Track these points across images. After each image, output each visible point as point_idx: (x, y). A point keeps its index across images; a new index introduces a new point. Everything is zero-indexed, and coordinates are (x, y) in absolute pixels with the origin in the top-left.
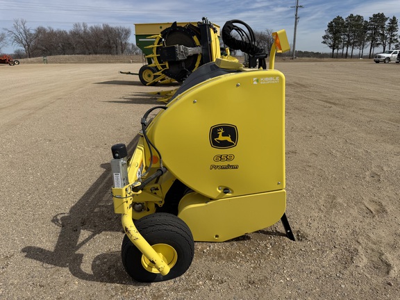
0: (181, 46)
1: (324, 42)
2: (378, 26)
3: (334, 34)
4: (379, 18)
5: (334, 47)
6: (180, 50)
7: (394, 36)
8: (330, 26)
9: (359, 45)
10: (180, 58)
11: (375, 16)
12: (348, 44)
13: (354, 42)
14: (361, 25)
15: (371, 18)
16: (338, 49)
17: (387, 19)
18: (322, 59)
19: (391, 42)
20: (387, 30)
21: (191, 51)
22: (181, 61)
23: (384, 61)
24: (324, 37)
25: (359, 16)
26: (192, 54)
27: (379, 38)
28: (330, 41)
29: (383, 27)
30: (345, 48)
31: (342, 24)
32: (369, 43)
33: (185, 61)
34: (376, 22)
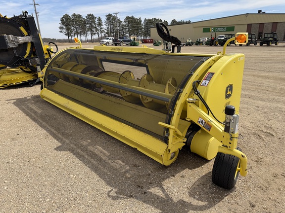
0: (10, 36)
1: (61, 32)
2: (92, 22)
3: (66, 26)
4: (91, 17)
5: (68, 35)
6: (9, 39)
7: (102, 28)
8: (62, 20)
9: (84, 34)
10: (11, 46)
11: (89, 15)
12: (77, 33)
13: (80, 32)
14: (82, 20)
15: (87, 17)
16: (72, 36)
17: (96, 18)
18: (63, 44)
19: (101, 32)
20: (97, 25)
21: (21, 39)
22: (12, 49)
23: (106, 44)
24: (60, 28)
25: (79, 15)
26: (22, 42)
27: (94, 29)
28: (65, 31)
29: (95, 23)
30: (76, 36)
31: (70, 19)
32: (89, 32)
33: (16, 48)
34: (90, 19)
